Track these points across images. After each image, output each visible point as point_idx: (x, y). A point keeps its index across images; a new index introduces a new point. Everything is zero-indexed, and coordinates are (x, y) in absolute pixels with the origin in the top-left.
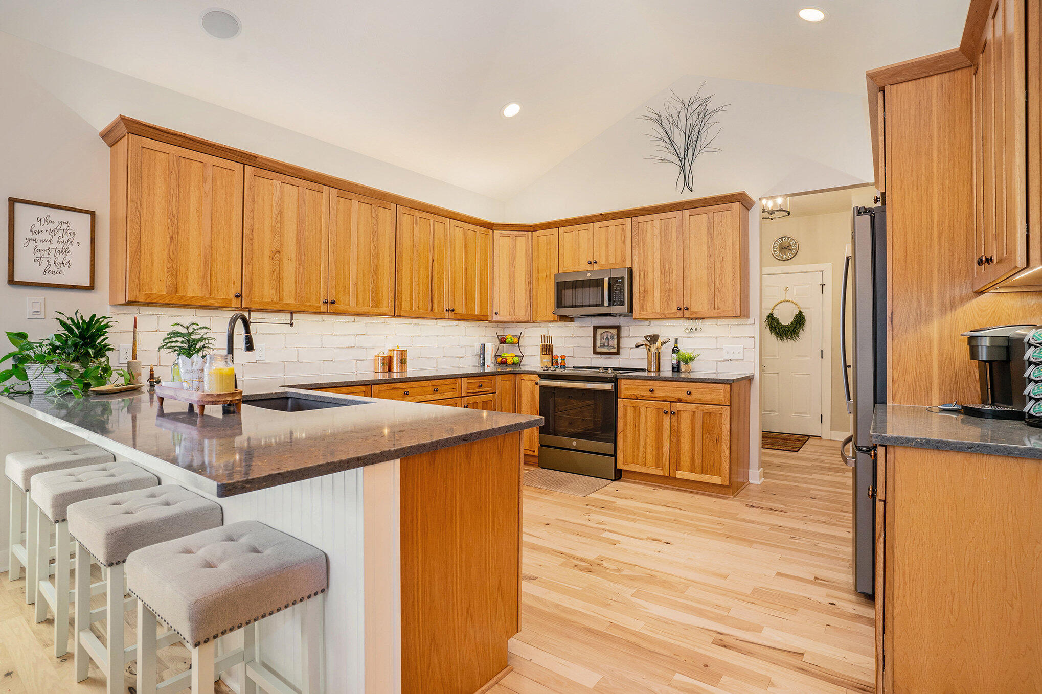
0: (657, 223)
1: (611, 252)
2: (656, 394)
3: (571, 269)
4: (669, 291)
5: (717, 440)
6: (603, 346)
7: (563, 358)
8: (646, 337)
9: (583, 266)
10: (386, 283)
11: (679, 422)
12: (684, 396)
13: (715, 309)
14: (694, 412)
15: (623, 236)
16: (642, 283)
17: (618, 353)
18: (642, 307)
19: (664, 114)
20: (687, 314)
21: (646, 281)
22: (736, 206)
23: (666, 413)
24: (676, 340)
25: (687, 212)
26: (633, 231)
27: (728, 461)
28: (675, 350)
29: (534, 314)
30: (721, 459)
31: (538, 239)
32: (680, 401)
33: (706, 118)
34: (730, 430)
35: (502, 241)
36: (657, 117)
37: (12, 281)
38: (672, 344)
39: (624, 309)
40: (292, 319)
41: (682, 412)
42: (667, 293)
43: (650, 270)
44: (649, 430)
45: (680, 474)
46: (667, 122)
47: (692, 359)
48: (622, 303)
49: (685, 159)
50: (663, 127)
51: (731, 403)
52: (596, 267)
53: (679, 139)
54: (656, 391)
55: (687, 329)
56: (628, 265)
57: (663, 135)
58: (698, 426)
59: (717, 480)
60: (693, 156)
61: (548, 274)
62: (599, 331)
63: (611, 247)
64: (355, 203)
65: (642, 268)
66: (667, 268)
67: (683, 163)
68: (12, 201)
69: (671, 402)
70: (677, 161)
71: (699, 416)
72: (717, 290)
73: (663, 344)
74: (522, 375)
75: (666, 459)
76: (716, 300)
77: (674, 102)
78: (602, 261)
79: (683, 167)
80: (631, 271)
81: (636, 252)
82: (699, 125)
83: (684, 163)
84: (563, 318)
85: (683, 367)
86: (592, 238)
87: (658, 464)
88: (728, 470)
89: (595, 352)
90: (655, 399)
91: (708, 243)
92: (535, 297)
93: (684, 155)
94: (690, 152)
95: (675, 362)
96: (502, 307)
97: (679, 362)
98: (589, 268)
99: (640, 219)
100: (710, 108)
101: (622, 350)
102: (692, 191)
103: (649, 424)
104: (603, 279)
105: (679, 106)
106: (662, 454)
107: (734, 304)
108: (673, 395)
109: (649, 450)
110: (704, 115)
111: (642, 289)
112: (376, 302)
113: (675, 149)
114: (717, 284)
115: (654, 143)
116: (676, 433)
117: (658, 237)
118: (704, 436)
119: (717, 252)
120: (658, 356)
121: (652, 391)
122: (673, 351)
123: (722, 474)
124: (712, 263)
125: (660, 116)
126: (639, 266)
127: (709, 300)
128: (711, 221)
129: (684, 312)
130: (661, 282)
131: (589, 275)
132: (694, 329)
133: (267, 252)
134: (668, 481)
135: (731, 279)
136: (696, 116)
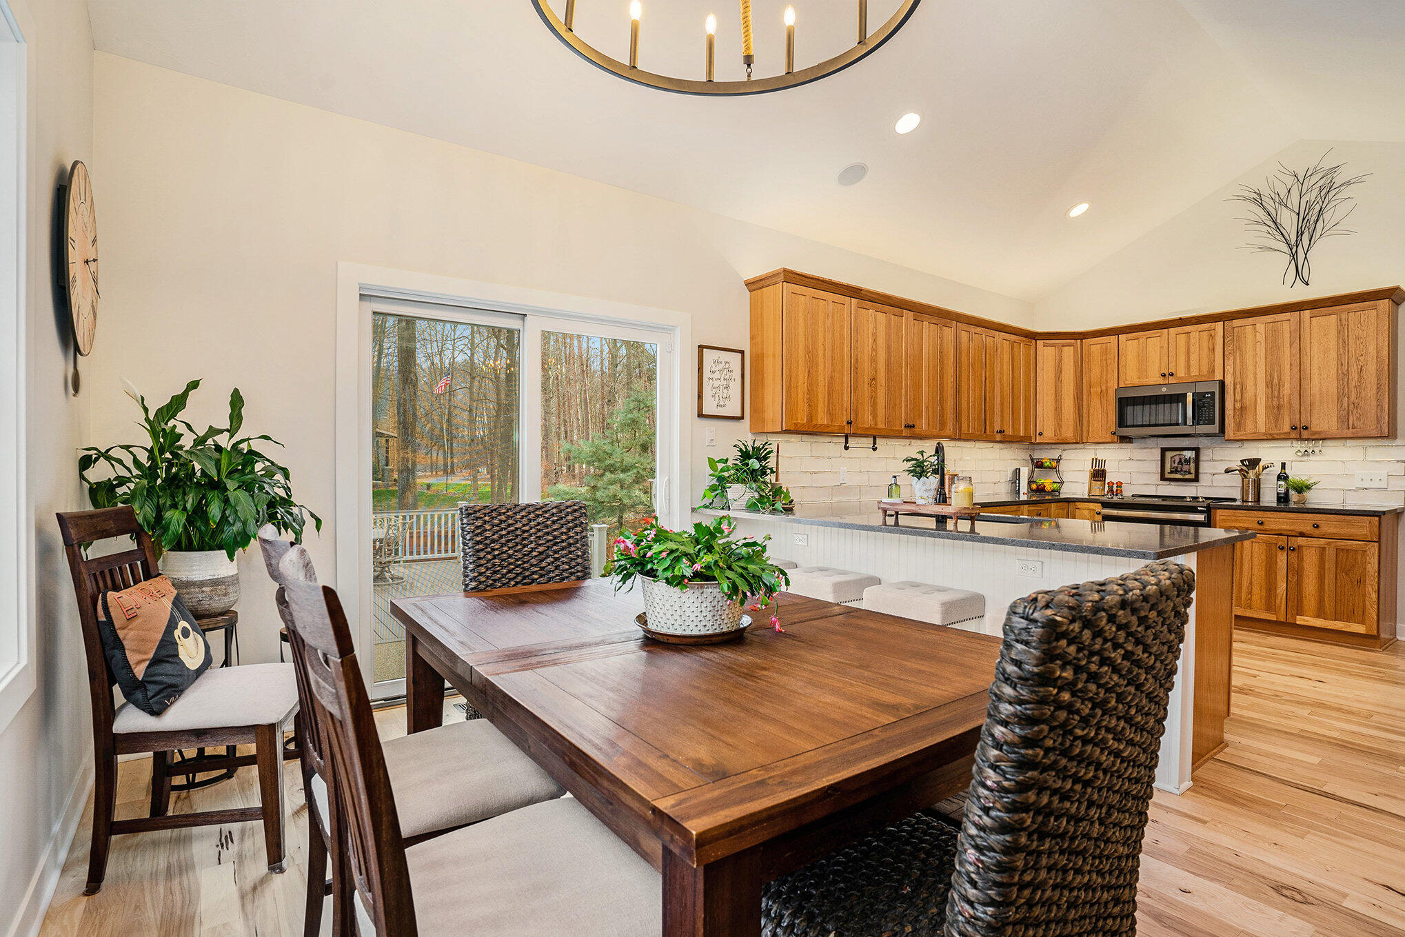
0: (1261, 327)
1: (1194, 363)
2: (1266, 527)
3: (1136, 382)
4: (1279, 407)
5: (1359, 582)
6: (1176, 471)
7: (1120, 485)
8: (1242, 461)
9: (1154, 378)
10: (949, 404)
11: (1300, 559)
12: (1308, 529)
13: (1349, 428)
14: (1324, 548)
15: (1211, 344)
16: (1238, 397)
17: (1196, 479)
18: (1239, 426)
19: (1266, 192)
20: (1305, 434)
21: (1244, 395)
22: (1384, 304)
23: (1282, 548)
24: (1283, 465)
25: (1307, 314)
26: (1226, 337)
27: (1376, 607)
28: (1282, 477)
29: (1085, 434)
30: (1364, 605)
31: (1090, 349)
32: (1302, 535)
33: (1332, 194)
34: (1379, 571)
35: (1046, 352)
36: (1256, 196)
37: (701, 415)
38: (1277, 469)
39: (1215, 428)
40: (875, 443)
41: (1304, 549)
42: (1275, 410)
43: (1250, 383)
44: (1255, 568)
45: (1300, 620)
46: (1271, 202)
47: (1308, 487)
48: (1212, 422)
49: (1297, 247)
50: (1264, 208)
51: (1379, 539)
52: (1172, 380)
53: (1289, 222)
54: (1266, 523)
55: (1299, 451)
56: (1218, 376)
57: (1263, 218)
58: (1330, 565)
59: (1360, 629)
60: (1310, 241)
61: (1104, 388)
62: (1169, 455)
63: (1194, 357)
64: (926, 324)
65: (1238, 380)
66: (1276, 381)
67: (1294, 251)
68: (701, 347)
69: (1288, 536)
70: (1285, 248)
71: (1330, 554)
72: (1351, 406)
73: (1264, 468)
74: (1077, 503)
75: (1281, 602)
76: (1351, 418)
77: (1280, 176)
78: (1181, 373)
79: (1294, 256)
80: (1222, 384)
81: (1229, 362)
82: (1321, 203)
83: (1296, 252)
84: (1125, 439)
85: (1294, 496)
86: (1166, 346)
87: (1270, 606)
88: (1375, 617)
89: (1163, 478)
90: (1265, 532)
91: (1338, 349)
92: (1085, 415)
93: (1297, 241)
94: (1306, 238)
95: (1282, 490)
96: (1046, 426)
97: (1287, 491)
98: (1161, 380)
99: (1236, 323)
100: (1338, 181)
101: (1201, 476)
102: (1307, 284)
103: (1256, 561)
104: (1185, 395)
105: (1290, 180)
106: (1276, 596)
107: (1378, 421)
108: (1292, 528)
109: (1256, 590)
110: (1327, 190)
111: (1238, 406)
112: (943, 425)
113: (1282, 234)
114: (1353, 398)
115: (1250, 227)
116: (1295, 572)
117: (1263, 344)
118: (1338, 577)
119: (1353, 360)
120: (1257, 484)
121: (1262, 523)
122: (1279, 478)
123: (1367, 622)
124: (1345, 372)
125: (1260, 195)
126: (1235, 378)
127: (1338, 418)
128: (1344, 322)
129: (1301, 433)
130: (1267, 397)
131: (1164, 389)
132: (1310, 451)
133: (866, 380)
134: (1286, 628)
135: (1375, 392)
136: (1315, 192)
